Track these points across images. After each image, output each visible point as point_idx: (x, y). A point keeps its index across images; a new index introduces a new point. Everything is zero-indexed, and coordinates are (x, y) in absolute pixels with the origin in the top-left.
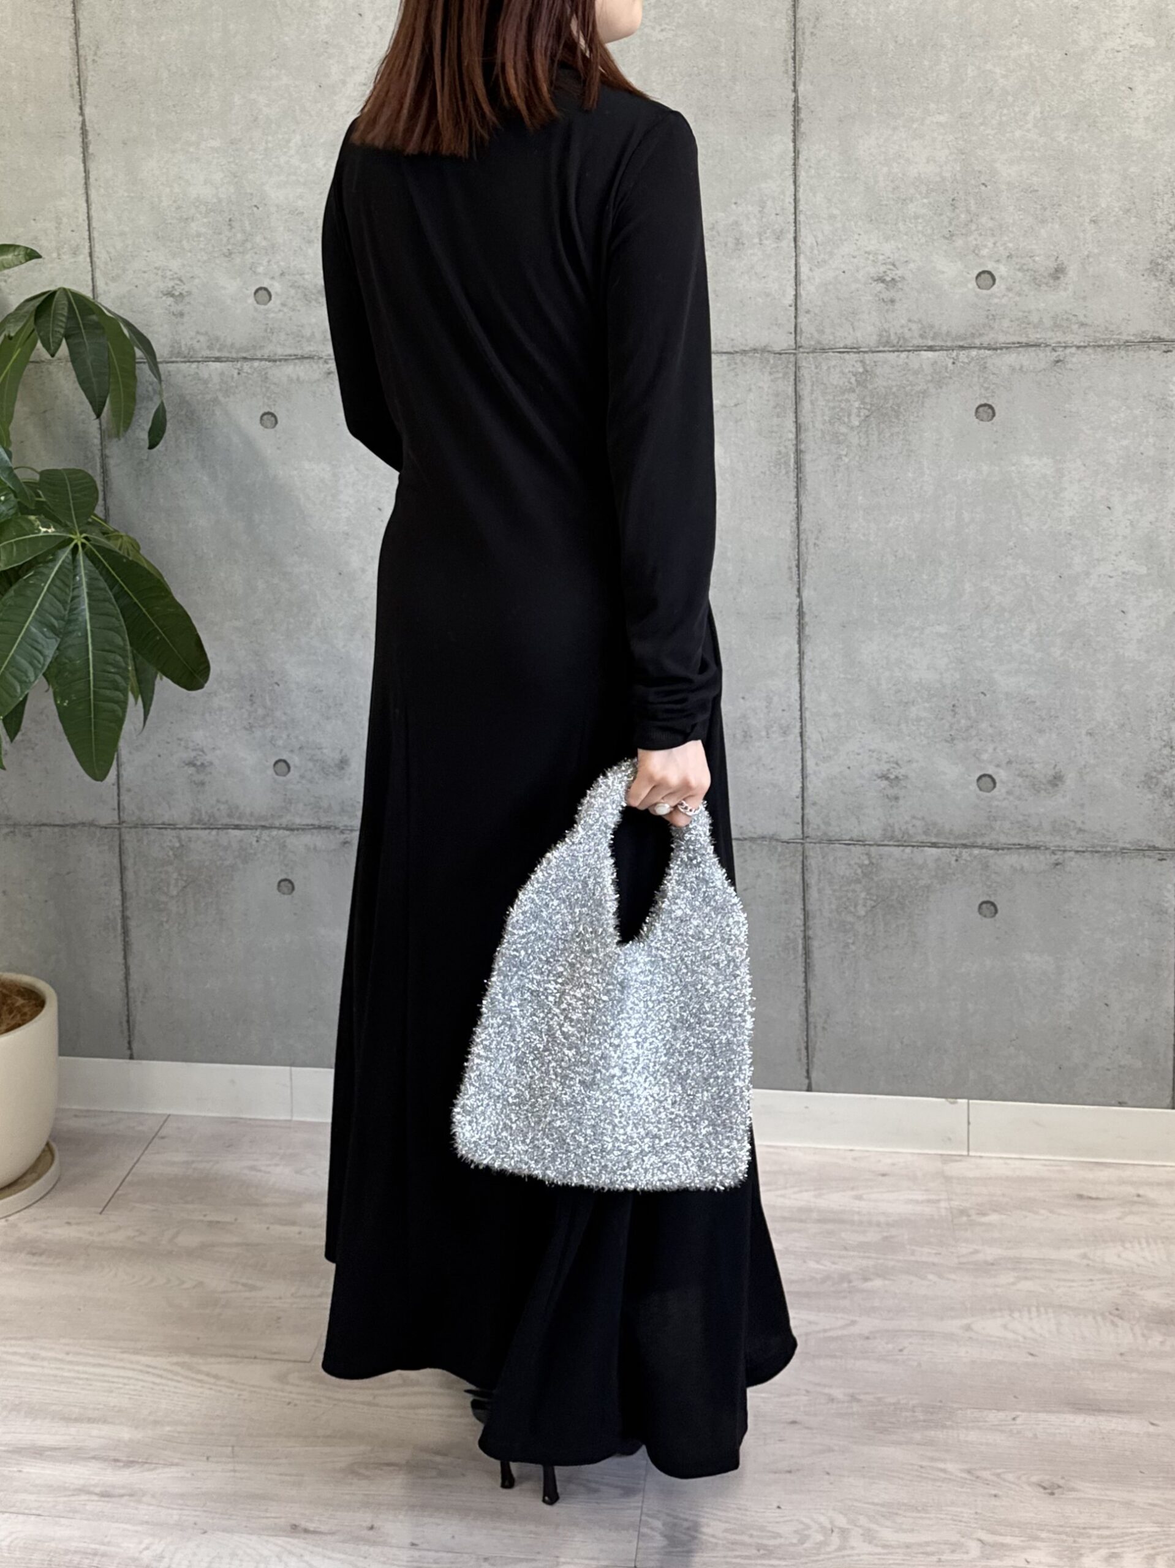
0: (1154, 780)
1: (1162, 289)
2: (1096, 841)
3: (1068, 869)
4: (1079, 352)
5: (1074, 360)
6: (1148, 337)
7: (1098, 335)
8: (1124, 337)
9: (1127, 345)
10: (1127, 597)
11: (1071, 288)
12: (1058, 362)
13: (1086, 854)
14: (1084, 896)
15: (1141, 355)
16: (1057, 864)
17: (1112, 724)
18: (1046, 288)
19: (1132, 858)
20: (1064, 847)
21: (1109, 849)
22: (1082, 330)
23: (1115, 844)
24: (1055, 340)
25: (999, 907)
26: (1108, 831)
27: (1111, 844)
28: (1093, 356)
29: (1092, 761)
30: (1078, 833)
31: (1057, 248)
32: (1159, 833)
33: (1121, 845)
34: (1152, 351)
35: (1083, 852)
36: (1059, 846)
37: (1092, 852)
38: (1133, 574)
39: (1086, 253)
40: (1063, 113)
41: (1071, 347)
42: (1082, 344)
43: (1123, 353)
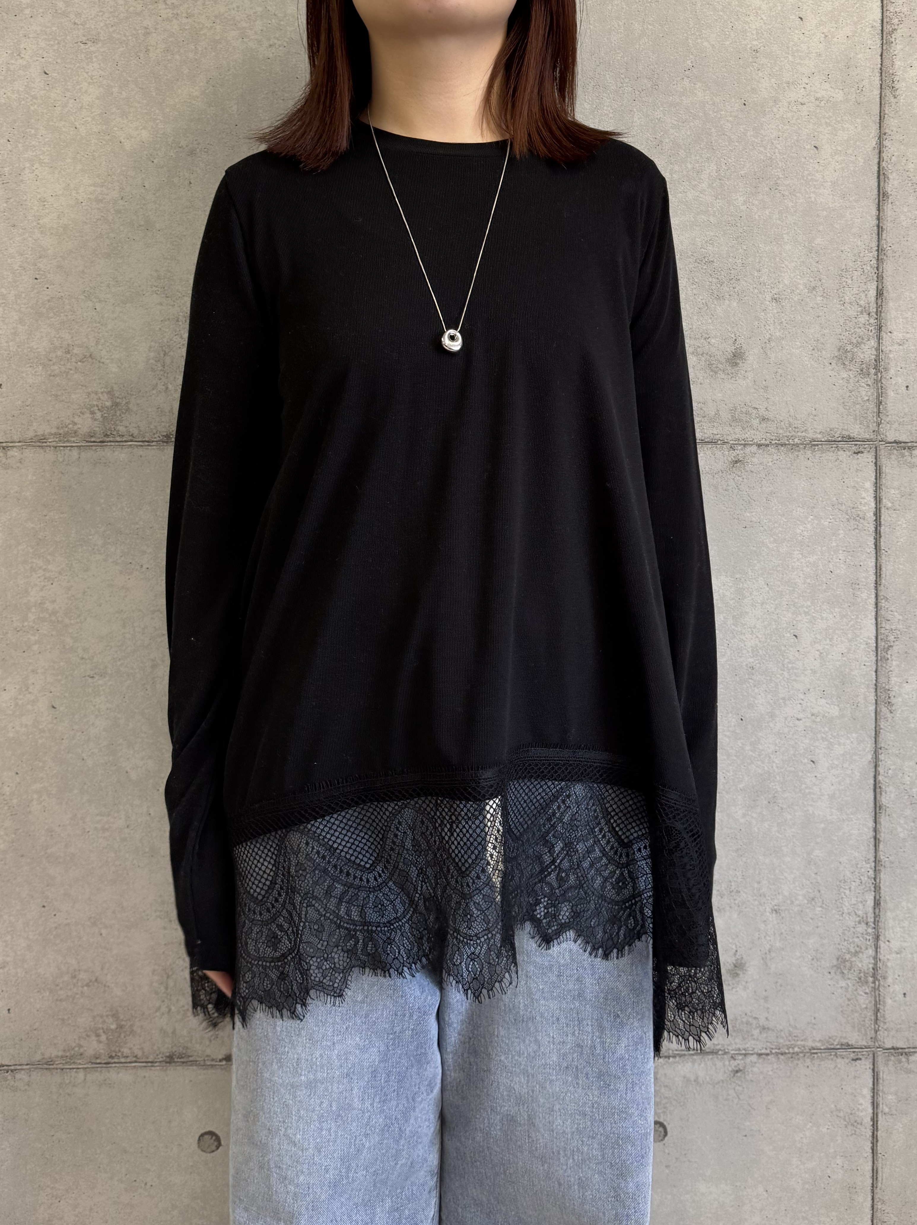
0: (848, 964)
1: (851, 381)
2: (781, 1041)
3: (749, 1077)
4: (761, 451)
5: (755, 460)
6: (837, 435)
7: (781, 431)
8: (811, 435)
9: (813, 444)
10: (817, 744)
11: (750, 375)
12: (736, 462)
13: (769, 1057)
14: (768, 1108)
15: (830, 456)
16: (737, 1072)
17: (800, 898)
18: (723, 376)
19: (822, 1059)
20: (745, 1049)
21: (796, 1049)
22: (764, 425)
23: (803, 1043)
24: (734, 436)
25: (668, 1130)
26: (796, 1028)
27: (799, 1043)
28: (775, 457)
29: (778, 944)
30: (761, 1032)
31: (735, 329)
32: (853, 1027)
33: (810, 1044)
34: (841, 452)
35: (767, 1055)
36: (739, 1050)
37: (777, 1054)
38: (824, 716)
39: (768, 336)
40: (742, 172)
41: (752, 445)
42: (763, 442)
43: (809, 453)
